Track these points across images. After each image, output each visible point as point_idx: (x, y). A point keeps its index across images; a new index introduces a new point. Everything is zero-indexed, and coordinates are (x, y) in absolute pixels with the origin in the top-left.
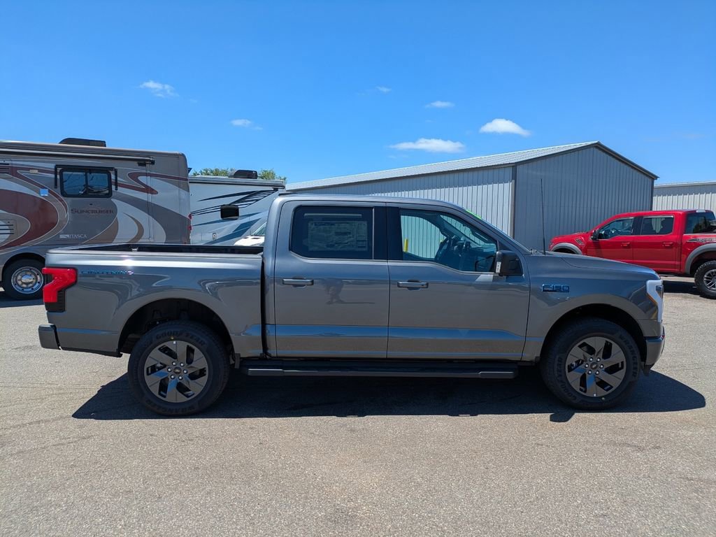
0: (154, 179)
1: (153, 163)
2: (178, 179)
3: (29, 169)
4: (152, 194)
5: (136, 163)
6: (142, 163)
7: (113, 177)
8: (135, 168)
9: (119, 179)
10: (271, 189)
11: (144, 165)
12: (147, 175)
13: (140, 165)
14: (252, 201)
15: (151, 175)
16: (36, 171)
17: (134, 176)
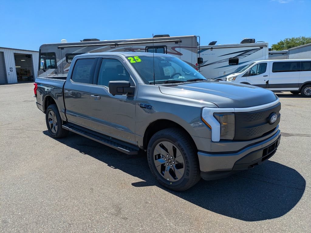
0: (181, 49)
1: (181, 42)
2: (192, 47)
3: (137, 49)
4: (180, 55)
5: (174, 43)
6: (176, 42)
7: (165, 49)
8: (174, 45)
9: (167, 50)
10: (259, 47)
11: (177, 43)
12: (178, 47)
13: (176, 43)
14: (247, 55)
15: (180, 47)
16: (140, 50)
17: (173, 48)
